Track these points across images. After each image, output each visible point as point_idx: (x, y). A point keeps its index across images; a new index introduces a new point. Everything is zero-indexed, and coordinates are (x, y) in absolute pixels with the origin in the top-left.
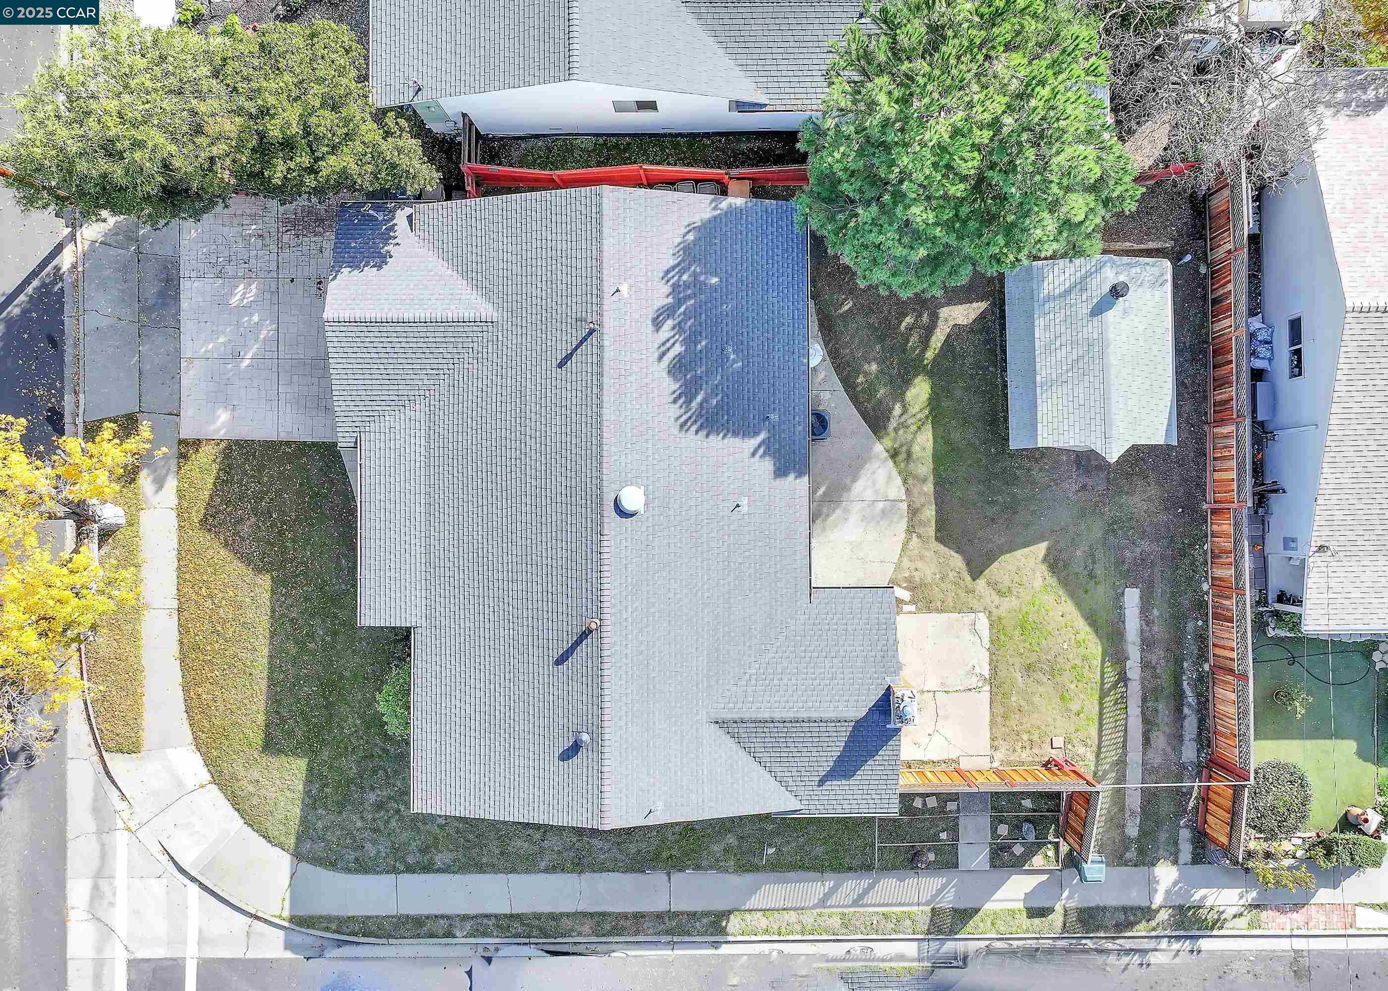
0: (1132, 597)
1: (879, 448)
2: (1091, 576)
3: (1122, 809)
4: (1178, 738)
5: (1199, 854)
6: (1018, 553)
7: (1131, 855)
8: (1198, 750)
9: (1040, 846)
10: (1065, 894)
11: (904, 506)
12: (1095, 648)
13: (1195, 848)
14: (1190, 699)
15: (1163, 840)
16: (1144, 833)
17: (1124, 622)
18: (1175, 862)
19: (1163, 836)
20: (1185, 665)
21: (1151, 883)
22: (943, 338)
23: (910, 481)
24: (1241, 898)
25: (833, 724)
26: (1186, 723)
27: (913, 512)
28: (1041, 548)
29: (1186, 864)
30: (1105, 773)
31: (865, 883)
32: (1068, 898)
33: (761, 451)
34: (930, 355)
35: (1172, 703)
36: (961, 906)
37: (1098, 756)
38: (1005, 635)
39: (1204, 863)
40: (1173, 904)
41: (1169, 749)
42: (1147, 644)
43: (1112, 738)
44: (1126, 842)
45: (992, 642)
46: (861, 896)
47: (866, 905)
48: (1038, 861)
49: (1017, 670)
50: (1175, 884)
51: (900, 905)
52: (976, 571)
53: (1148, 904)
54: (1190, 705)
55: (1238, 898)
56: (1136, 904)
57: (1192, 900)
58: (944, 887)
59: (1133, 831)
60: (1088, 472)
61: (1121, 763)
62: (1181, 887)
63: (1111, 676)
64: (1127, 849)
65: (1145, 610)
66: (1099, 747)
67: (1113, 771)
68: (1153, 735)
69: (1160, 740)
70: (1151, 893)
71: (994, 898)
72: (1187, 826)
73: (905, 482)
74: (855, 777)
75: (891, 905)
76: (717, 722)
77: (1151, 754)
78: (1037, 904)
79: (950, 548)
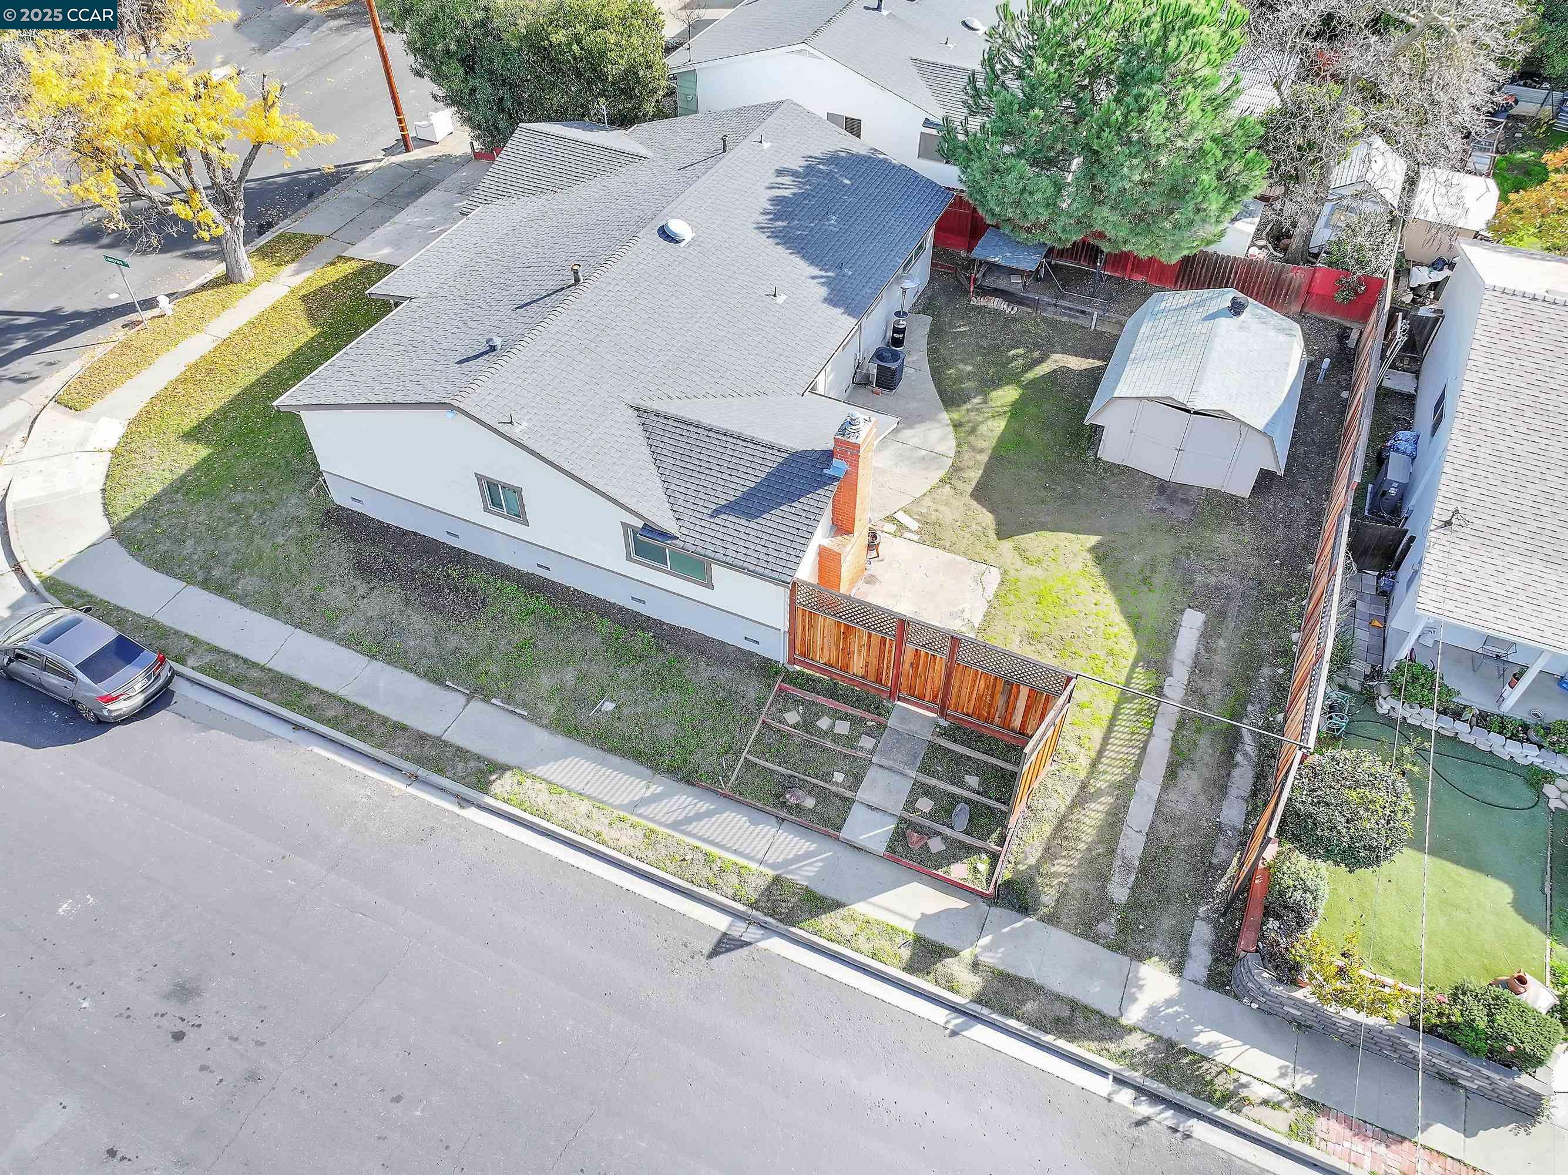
0: (1193, 621)
1: (945, 416)
2: (1145, 581)
3: (1111, 851)
4: (1220, 787)
5: (1220, 974)
6: (1062, 535)
7: (1107, 928)
8: (1247, 815)
9: (970, 851)
10: (985, 940)
11: (950, 462)
12: (1128, 647)
13: (1216, 960)
14: (1248, 749)
15: (1165, 927)
16: (1134, 903)
17: (1175, 637)
18: (1178, 969)
19: (1167, 923)
20: (1250, 708)
21: (1128, 988)
22: (1048, 370)
23: (965, 448)
24: (1283, 1075)
25: (763, 449)
26: (1236, 773)
27: (956, 469)
28: (1093, 540)
29: (1196, 982)
30: (1099, 793)
31: (704, 806)
32: (988, 948)
33: (823, 280)
34: (1030, 375)
35: (1220, 745)
36: (820, 889)
37: (1094, 764)
38: (1015, 596)
39: (1228, 993)
40: (1158, 1033)
41: (1202, 799)
42: (1200, 668)
43: (1120, 751)
44: (1103, 905)
45: (997, 596)
46: (688, 821)
47: (689, 834)
48: (958, 871)
49: (1018, 633)
50: (1169, 1003)
51: (735, 852)
52: (1002, 534)
53: (1115, 1014)
54: (1246, 754)
55: (1277, 1074)
56: (1096, 1007)
57: (1195, 1040)
58: (808, 855)
59: (1119, 892)
60: (1171, 500)
61: (1125, 789)
62: (1178, 1013)
63: (1141, 681)
64: (1103, 916)
65: (1208, 635)
66: (1100, 753)
67: (1109, 794)
68: (1183, 773)
69: (1191, 781)
70: (1126, 999)
71: (871, 900)
72: (1207, 919)
73: (959, 445)
74: (758, 520)
75: (723, 847)
76: (637, 409)
77: (1173, 795)
78: (933, 935)
79: (984, 506)
